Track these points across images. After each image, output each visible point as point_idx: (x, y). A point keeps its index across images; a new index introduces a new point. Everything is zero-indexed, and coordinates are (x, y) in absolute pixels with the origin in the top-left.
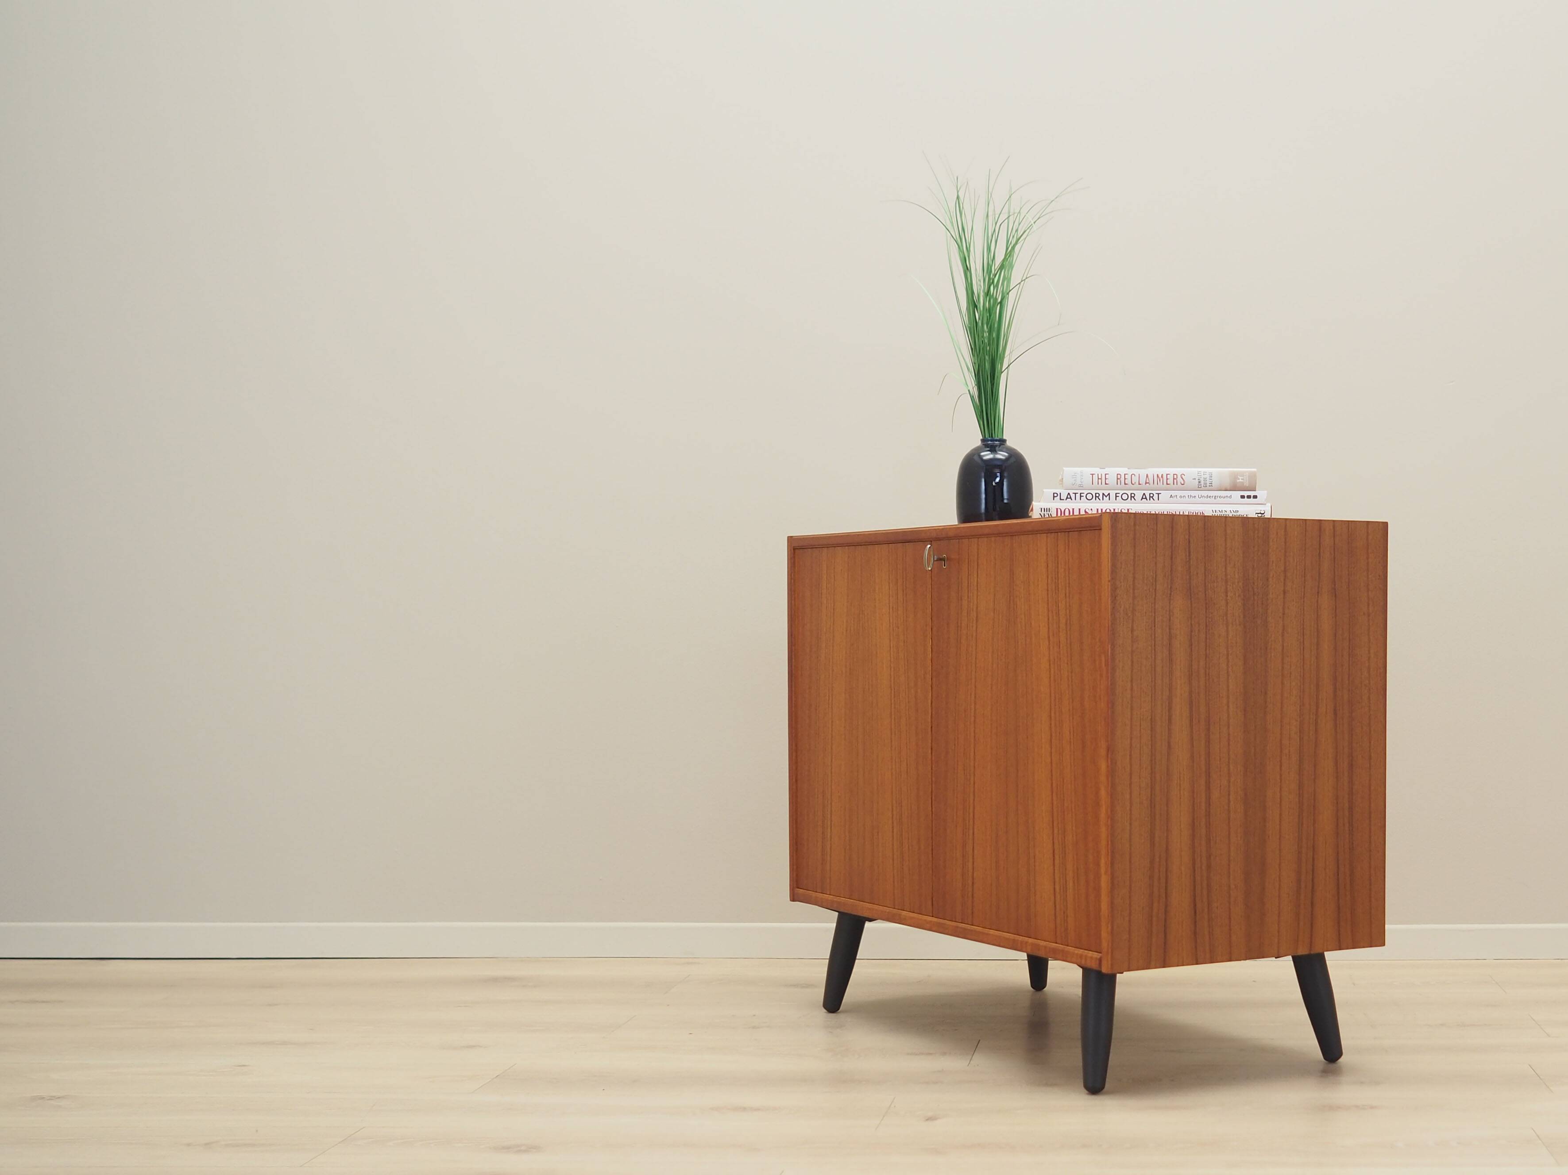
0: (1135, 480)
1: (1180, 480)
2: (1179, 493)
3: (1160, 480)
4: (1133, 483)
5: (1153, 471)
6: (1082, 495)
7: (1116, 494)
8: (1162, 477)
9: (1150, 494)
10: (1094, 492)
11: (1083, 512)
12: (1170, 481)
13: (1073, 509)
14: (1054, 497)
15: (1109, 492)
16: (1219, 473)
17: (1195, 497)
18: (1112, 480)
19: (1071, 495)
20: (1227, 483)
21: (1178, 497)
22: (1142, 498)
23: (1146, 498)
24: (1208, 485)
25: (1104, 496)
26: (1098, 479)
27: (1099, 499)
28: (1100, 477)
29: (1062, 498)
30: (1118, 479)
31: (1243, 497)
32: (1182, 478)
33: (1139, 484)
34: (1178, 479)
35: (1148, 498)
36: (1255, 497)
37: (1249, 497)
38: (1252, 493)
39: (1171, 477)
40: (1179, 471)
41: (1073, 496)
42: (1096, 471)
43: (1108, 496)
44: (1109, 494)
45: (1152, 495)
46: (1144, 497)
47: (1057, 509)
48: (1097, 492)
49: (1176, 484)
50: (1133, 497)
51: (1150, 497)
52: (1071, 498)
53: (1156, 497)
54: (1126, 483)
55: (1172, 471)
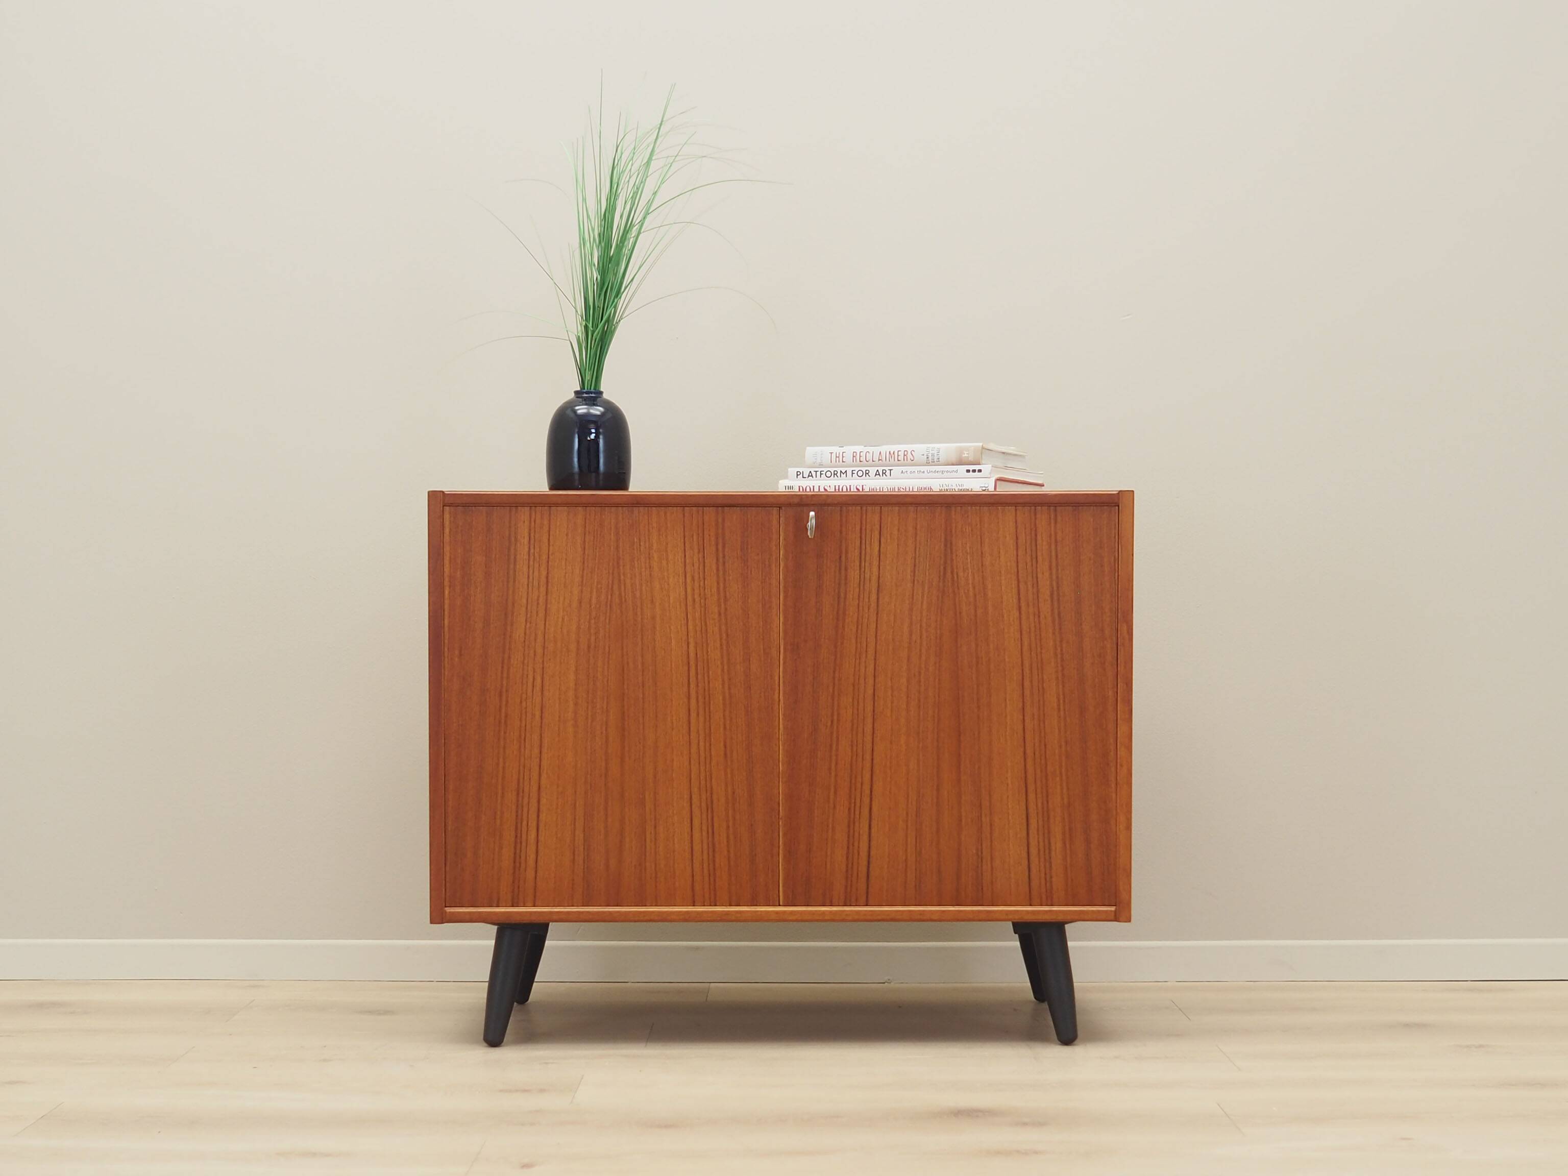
0: (869, 457)
1: (909, 456)
2: (910, 469)
3: (891, 457)
4: (867, 460)
5: (885, 449)
6: (822, 473)
7: (852, 471)
8: (894, 453)
9: (883, 470)
10: (832, 470)
11: (822, 490)
12: (901, 458)
13: (814, 487)
14: (797, 475)
15: (846, 469)
16: (946, 449)
17: (923, 472)
18: (848, 458)
19: (813, 472)
20: (954, 458)
21: (908, 472)
22: (876, 475)
23: (879, 474)
24: (936, 460)
25: (842, 474)
26: (836, 457)
27: (837, 477)
28: (838, 455)
29: (804, 476)
30: (854, 456)
31: (968, 471)
32: (912, 455)
33: (873, 461)
34: (908, 456)
35: (881, 474)
36: (980, 471)
37: (974, 471)
38: (977, 467)
39: (902, 454)
40: (908, 447)
41: (814, 474)
42: (836, 450)
43: (845, 474)
44: (846, 471)
45: (884, 471)
46: (878, 473)
47: (799, 487)
48: (835, 469)
49: (907, 460)
50: (867, 474)
51: (883, 473)
52: (812, 476)
53: (888, 473)
54: (861, 460)
55: (903, 447)
